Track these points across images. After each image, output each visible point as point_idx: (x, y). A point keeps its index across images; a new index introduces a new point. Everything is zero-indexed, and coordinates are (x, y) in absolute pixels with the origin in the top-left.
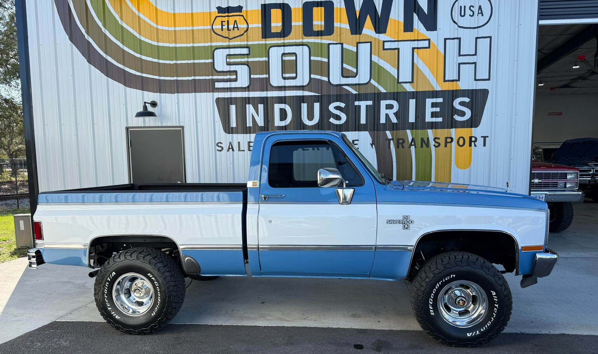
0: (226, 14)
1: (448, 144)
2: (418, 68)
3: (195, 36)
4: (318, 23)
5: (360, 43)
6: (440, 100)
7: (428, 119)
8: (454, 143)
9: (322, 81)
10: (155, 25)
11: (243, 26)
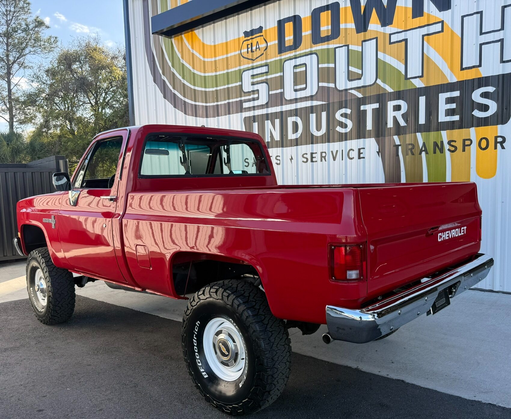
0: (250, 37)
1: (466, 147)
2: (428, 58)
3: (229, 63)
4: (325, 28)
5: (365, 41)
6: (457, 94)
7: (443, 118)
8: (474, 146)
9: (328, 88)
10: (202, 58)
11: (263, 45)
